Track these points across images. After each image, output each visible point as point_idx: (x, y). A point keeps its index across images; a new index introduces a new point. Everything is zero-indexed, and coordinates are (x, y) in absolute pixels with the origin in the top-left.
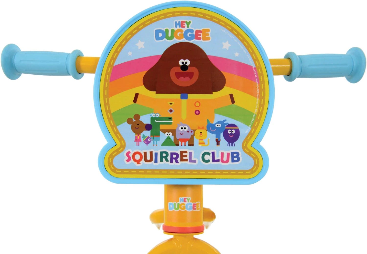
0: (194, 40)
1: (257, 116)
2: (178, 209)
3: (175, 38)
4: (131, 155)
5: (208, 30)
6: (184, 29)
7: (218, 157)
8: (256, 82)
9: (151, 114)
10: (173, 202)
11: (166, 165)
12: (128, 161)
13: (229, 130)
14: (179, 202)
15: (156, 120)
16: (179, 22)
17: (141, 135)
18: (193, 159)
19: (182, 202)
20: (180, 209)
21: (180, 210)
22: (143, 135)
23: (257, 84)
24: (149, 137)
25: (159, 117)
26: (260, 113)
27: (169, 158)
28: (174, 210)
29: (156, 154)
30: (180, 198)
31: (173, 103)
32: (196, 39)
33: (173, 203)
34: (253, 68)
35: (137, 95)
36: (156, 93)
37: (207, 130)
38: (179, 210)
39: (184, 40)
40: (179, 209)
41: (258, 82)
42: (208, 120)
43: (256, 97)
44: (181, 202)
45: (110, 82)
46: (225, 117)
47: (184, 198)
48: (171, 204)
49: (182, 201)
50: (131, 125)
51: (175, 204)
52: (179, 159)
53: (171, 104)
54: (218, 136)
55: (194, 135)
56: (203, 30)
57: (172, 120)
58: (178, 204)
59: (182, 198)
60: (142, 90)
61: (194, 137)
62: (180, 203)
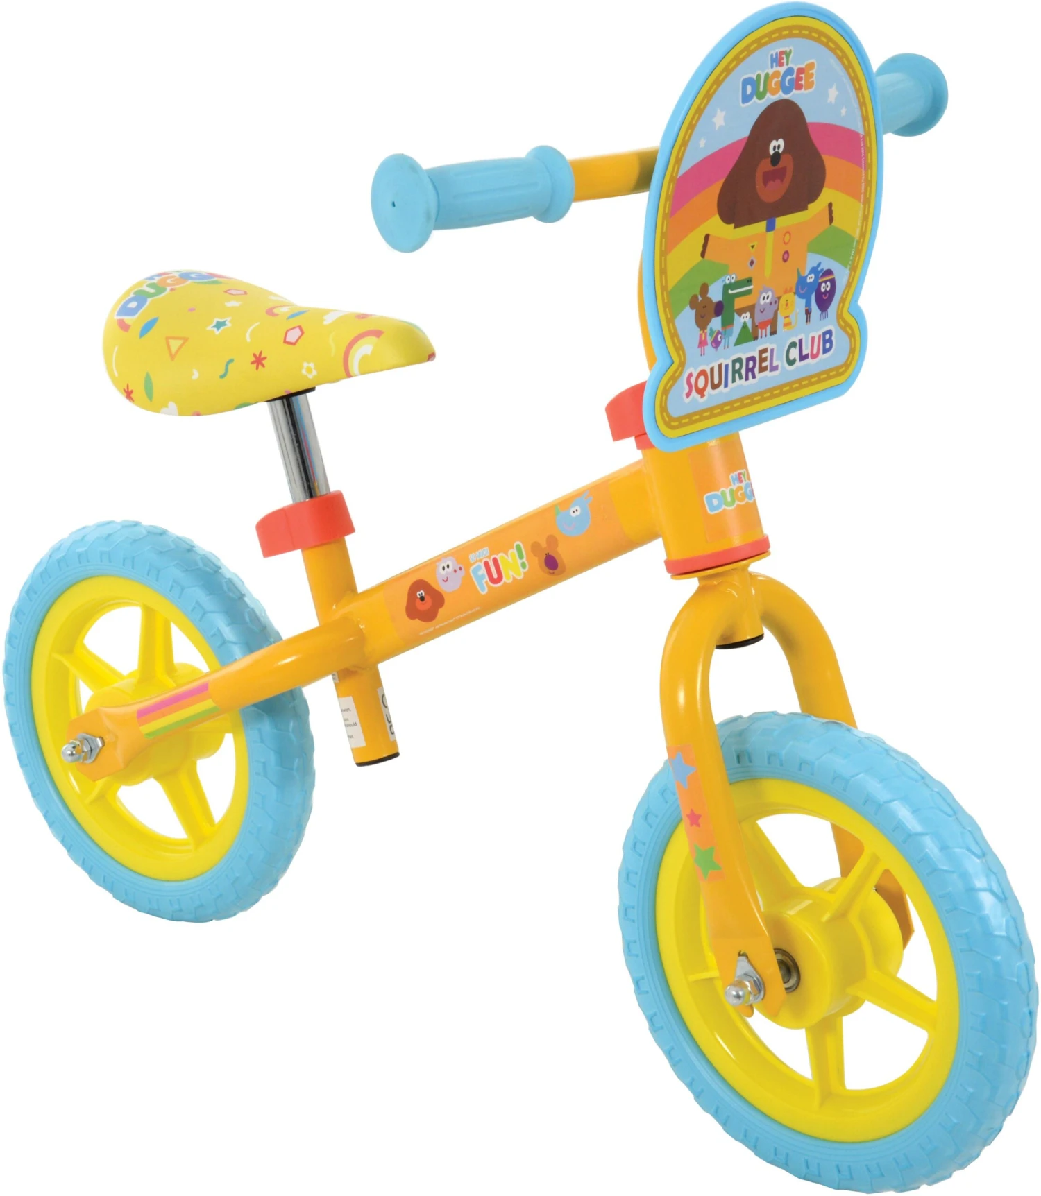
0: (794, 92)
1: (858, 242)
2: (733, 501)
3: (768, 95)
4: (693, 380)
5: (811, 66)
6: (782, 70)
7: (807, 348)
8: (862, 168)
9: (723, 278)
10: (718, 491)
11: (740, 387)
12: (688, 395)
13: (823, 285)
14: (730, 485)
15: (732, 290)
16: (777, 53)
17: (708, 331)
18: (775, 364)
19: (738, 485)
20: (737, 502)
21: (738, 505)
22: (711, 329)
23: (863, 171)
24: (719, 333)
25: (735, 282)
26: (863, 235)
27: (743, 371)
28: (724, 509)
29: (727, 366)
30: (732, 477)
31: (755, 243)
32: (796, 89)
33: (719, 493)
34: (861, 136)
35: (707, 237)
36: (735, 227)
37: (795, 293)
38: (735, 505)
39: (780, 96)
40: (735, 502)
41: (865, 169)
42: (798, 270)
43: (859, 200)
44: (734, 484)
45: (671, 217)
46: (819, 256)
47: (737, 473)
48: (715, 497)
49: (736, 482)
50: (694, 311)
51: (723, 493)
52: (756, 370)
53: (753, 246)
54: (808, 304)
55: (778, 309)
56: (807, 65)
57: (751, 285)
58: (731, 491)
59: (734, 474)
60: (716, 226)
61: (779, 312)
62: (734, 487)
